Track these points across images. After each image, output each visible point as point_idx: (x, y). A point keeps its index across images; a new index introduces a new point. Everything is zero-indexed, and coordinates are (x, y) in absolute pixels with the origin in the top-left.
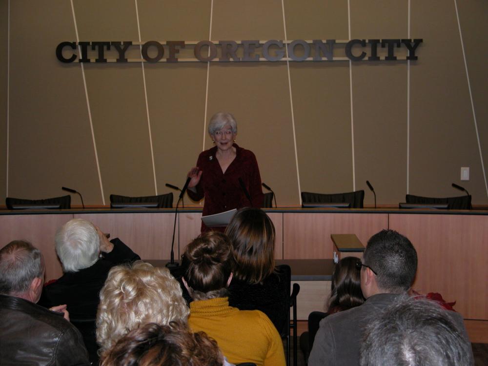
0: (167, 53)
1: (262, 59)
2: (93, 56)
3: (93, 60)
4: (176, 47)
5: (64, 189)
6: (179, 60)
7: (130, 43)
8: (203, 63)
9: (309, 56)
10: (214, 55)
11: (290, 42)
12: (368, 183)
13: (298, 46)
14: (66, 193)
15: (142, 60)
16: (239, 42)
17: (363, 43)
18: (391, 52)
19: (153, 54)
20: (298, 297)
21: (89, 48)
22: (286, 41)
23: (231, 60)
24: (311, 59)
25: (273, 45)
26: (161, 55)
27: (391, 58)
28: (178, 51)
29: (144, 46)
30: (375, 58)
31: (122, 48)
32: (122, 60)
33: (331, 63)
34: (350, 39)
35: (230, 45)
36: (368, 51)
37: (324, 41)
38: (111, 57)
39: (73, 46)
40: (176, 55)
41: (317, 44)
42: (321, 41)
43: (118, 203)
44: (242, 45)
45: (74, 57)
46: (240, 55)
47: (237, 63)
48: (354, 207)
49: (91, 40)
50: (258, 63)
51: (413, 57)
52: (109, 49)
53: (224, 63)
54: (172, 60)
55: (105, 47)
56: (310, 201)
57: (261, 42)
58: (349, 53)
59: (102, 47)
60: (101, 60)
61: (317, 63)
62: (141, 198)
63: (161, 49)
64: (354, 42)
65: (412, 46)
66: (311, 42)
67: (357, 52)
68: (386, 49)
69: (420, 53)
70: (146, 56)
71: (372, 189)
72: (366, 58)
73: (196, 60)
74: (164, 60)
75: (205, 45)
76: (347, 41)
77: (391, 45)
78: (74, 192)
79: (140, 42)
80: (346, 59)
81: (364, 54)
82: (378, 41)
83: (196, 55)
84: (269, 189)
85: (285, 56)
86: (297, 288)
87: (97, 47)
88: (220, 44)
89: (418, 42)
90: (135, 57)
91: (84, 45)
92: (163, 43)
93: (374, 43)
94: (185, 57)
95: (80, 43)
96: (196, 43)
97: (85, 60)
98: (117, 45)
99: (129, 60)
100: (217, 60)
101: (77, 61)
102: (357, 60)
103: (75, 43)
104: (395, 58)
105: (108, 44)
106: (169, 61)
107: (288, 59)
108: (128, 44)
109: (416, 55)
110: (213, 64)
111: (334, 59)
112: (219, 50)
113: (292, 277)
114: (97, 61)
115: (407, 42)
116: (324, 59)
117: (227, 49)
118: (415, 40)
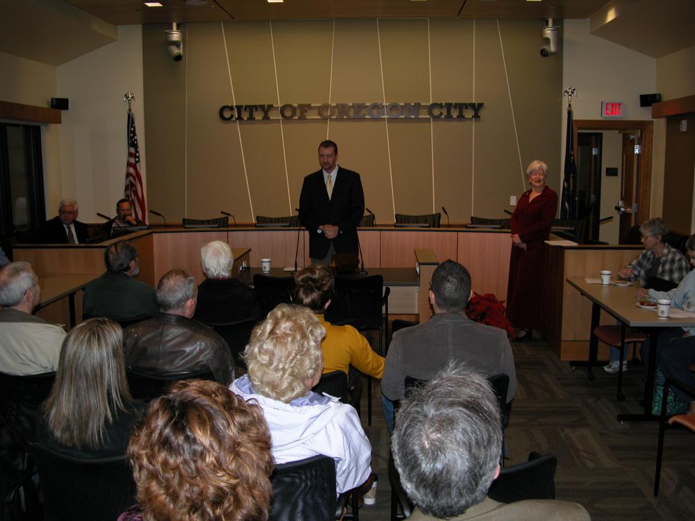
0: (298, 112)
1: (367, 117)
2: (245, 116)
3: (245, 118)
4: (305, 108)
5: (222, 212)
6: (308, 117)
7: (272, 106)
8: (324, 119)
9: (402, 115)
10: (332, 114)
11: (387, 104)
12: (443, 208)
13: (393, 107)
14: (224, 216)
15: (281, 118)
16: (351, 104)
17: (441, 106)
18: (461, 112)
19: (288, 114)
20: (389, 297)
21: (242, 110)
22: (385, 104)
23: (345, 117)
24: (403, 117)
25: (375, 106)
26: (294, 113)
27: (461, 117)
28: (306, 111)
29: (281, 108)
30: (449, 117)
31: (266, 109)
32: (266, 118)
33: (418, 120)
34: (431, 103)
35: (344, 106)
36: (445, 111)
37: (413, 104)
38: (259, 116)
39: (231, 108)
40: (305, 114)
41: (407, 106)
42: (410, 104)
43: (263, 223)
44: (353, 106)
45: (232, 116)
46: (352, 114)
47: (349, 119)
48: (434, 227)
49: (244, 104)
50: (364, 119)
51: (476, 116)
52: (256, 110)
53: (340, 119)
54: (302, 118)
55: (254, 109)
56: (401, 222)
57: (367, 104)
58: (430, 113)
59: (251, 109)
60: (251, 118)
61: (407, 120)
62: (279, 219)
63: (294, 109)
64: (434, 105)
65: (477, 108)
66: (403, 104)
67: (436, 112)
68: (458, 110)
69: (482, 113)
70: (283, 115)
71: (446, 213)
72: (443, 116)
73: (319, 117)
74: (296, 118)
75: (326, 107)
76: (429, 104)
77: (461, 107)
78: (229, 215)
79: (279, 105)
80: (428, 117)
81: (441, 114)
82: (452, 104)
83: (320, 114)
84: (371, 212)
85: (384, 115)
86: (388, 291)
87: (248, 109)
88: (337, 106)
89: (481, 105)
90: (275, 115)
91: (239, 108)
92: (295, 105)
93: (449, 106)
94: (312, 115)
95: (236, 106)
96: (319, 105)
97: (240, 118)
98: (262, 107)
99: (271, 118)
100: (334, 117)
101: (234, 119)
102: (436, 118)
103: (232, 106)
104: (464, 117)
105: (256, 106)
106: (299, 118)
107: (386, 117)
108: (271, 107)
109: (479, 114)
110: (331, 120)
111: (420, 117)
112: (336, 111)
113: (384, 282)
114: (248, 119)
115: (472, 105)
116: (413, 117)
117: (342, 109)
118: (478, 104)
